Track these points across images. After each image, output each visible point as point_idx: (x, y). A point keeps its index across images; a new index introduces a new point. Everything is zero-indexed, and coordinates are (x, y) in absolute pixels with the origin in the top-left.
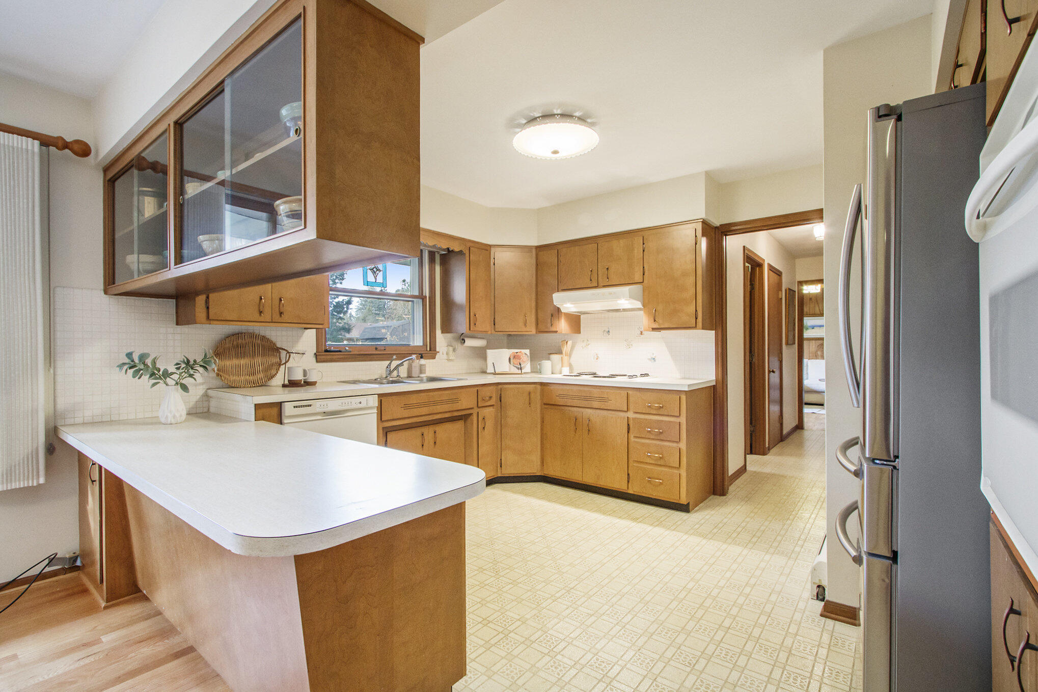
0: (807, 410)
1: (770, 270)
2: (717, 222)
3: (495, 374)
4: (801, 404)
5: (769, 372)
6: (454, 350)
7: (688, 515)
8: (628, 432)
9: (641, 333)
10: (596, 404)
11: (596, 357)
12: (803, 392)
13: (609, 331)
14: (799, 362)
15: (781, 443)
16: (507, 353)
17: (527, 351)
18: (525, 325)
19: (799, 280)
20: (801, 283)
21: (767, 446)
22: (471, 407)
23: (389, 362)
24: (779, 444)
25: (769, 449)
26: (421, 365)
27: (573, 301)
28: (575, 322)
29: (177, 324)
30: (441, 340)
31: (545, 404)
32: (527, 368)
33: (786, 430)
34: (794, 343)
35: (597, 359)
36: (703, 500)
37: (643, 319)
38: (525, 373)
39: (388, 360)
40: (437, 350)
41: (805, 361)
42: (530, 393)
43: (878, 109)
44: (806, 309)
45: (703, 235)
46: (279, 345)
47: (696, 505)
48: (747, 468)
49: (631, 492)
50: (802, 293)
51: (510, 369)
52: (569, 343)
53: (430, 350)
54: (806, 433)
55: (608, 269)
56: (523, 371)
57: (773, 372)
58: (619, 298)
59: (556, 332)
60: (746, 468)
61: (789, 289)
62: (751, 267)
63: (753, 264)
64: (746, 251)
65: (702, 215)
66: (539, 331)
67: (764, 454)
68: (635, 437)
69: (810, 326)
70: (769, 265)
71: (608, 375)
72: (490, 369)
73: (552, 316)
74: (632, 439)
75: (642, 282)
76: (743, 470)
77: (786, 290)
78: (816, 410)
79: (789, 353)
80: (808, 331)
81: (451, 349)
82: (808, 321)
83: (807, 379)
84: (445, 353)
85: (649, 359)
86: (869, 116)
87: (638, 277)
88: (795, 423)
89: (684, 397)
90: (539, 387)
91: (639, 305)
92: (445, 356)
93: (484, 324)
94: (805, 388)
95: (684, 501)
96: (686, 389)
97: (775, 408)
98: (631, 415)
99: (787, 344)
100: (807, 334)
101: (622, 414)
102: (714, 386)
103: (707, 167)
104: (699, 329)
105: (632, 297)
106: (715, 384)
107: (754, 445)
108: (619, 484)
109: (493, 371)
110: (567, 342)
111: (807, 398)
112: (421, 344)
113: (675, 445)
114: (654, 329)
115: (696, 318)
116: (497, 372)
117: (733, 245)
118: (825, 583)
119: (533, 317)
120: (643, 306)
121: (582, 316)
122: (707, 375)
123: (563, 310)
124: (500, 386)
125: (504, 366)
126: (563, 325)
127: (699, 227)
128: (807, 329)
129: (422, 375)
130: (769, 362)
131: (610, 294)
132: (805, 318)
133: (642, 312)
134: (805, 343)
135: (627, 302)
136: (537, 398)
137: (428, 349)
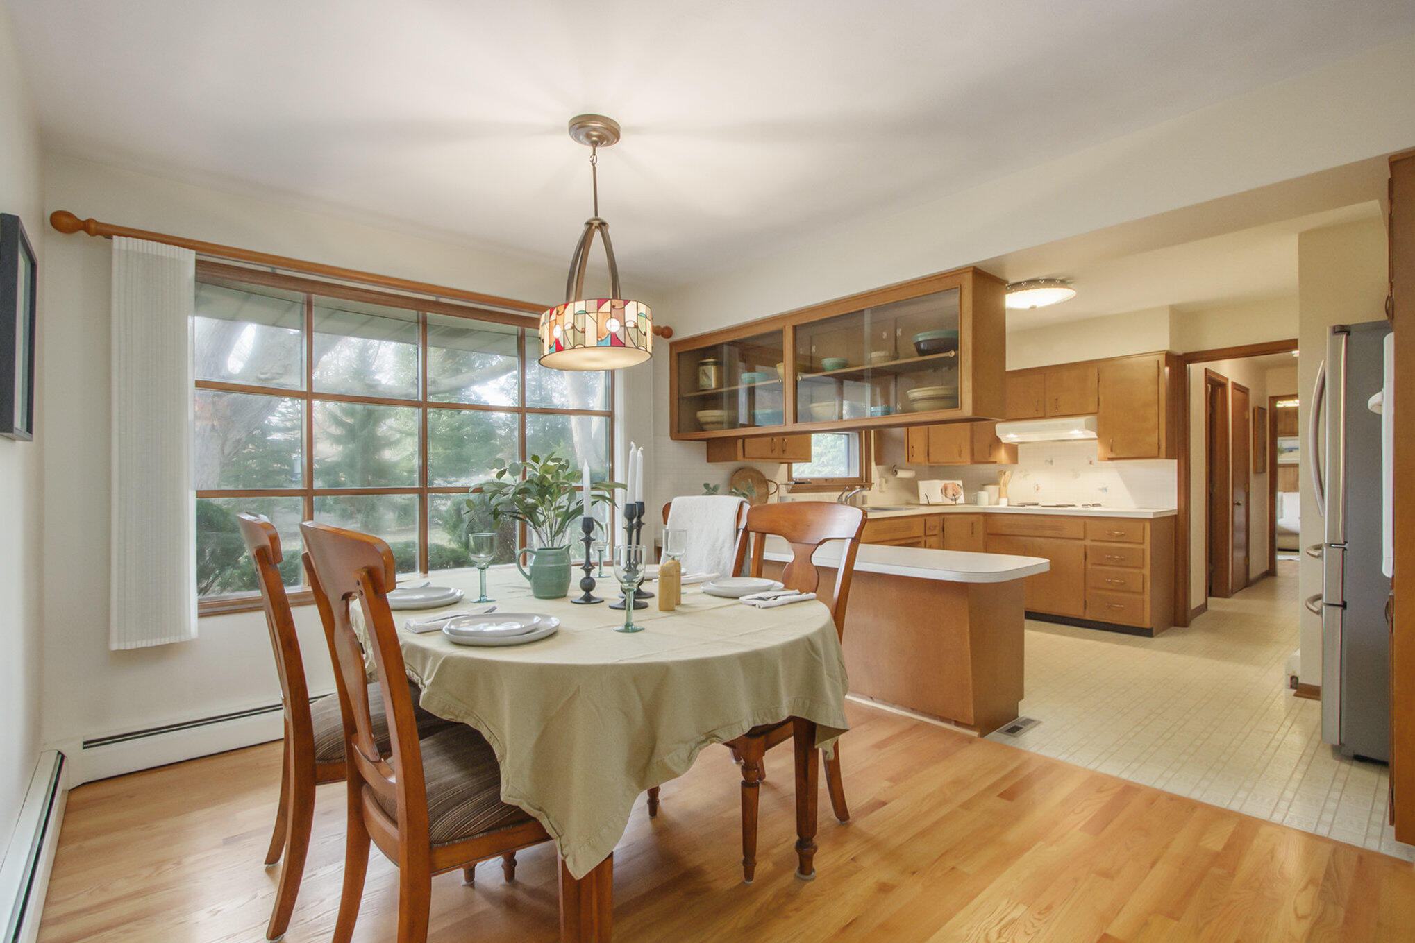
0: (1281, 557)
1: (1235, 389)
2: (1179, 351)
3: (928, 505)
4: (1273, 550)
5: (1234, 504)
6: (886, 482)
7: (1152, 639)
8: (1085, 559)
9: (1091, 463)
10: (1048, 533)
11: (1036, 487)
12: (1276, 535)
13: (1052, 461)
14: (1270, 493)
15: (1247, 588)
16: (938, 484)
17: (960, 483)
18: (960, 456)
19: (1271, 395)
20: (1275, 399)
21: (1230, 588)
22: (919, 535)
23: (841, 493)
24: (1244, 590)
25: (1233, 592)
26: (863, 496)
27: (1017, 432)
28: (1013, 450)
29: (708, 461)
30: (875, 470)
31: (988, 534)
32: (961, 500)
33: (1253, 575)
34: (1264, 471)
35: (1037, 489)
36: (1164, 629)
37: (1098, 449)
38: (959, 504)
39: (839, 491)
40: (872, 482)
41: (1279, 494)
42: (972, 524)
43: (1334, 328)
44: (1280, 427)
45: (1167, 365)
46: (767, 478)
47: (1158, 633)
48: (1208, 607)
49: (1088, 618)
50: (1276, 408)
51: (943, 501)
52: (1007, 473)
53: (866, 481)
54: (1279, 581)
55: (1057, 400)
56: (958, 502)
57: (1238, 504)
58: (1072, 429)
59: (995, 462)
60: (1206, 607)
61: (1259, 408)
62: (1212, 388)
63: (1215, 385)
64: (1208, 374)
65: (1165, 345)
66: (974, 461)
67: (1226, 597)
68: (1094, 564)
69: (1286, 449)
70: (1233, 382)
71: (1055, 505)
72: (923, 500)
73: (990, 446)
74: (1089, 566)
75: (1096, 413)
76: (1204, 608)
77: (1254, 410)
78: (1293, 557)
79: (1258, 484)
80: (1283, 455)
81: (884, 480)
82: (1283, 442)
83: (1282, 517)
84: (878, 484)
85: (1100, 489)
86: (1328, 331)
87: (1092, 408)
88: (1266, 567)
89: (1148, 526)
90: (981, 517)
91: (1093, 435)
92: (878, 488)
93: (920, 457)
94: (1278, 530)
95: (1147, 624)
96: (1152, 517)
97: (1240, 555)
98: (1088, 543)
99: (1256, 472)
100: (1282, 459)
101: (1080, 542)
102: (1176, 515)
103: (1171, 303)
104: (1162, 458)
105: (1088, 427)
106: (1176, 513)
107: (1215, 587)
108: (1075, 611)
109: (926, 502)
110: (1005, 473)
111: (1281, 542)
112: (858, 476)
113: (1137, 571)
114: (1110, 459)
115: (1159, 448)
116: (930, 503)
117: (1196, 371)
118: (1298, 674)
119: (968, 447)
120: (1098, 436)
121: (1020, 447)
122: (1169, 503)
123: (1003, 441)
124: (943, 516)
125: (937, 497)
126: (1002, 455)
127: (1162, 359)
128: (1282, 452)
129: (864, 506)
130: (1234, 494)
131: (1063, 425)
132: (1279, 438)
133: (1097, 441)
134: (1280, 471)
135: (1081, 432)
136: (980, 529)
137: (864, 481)
